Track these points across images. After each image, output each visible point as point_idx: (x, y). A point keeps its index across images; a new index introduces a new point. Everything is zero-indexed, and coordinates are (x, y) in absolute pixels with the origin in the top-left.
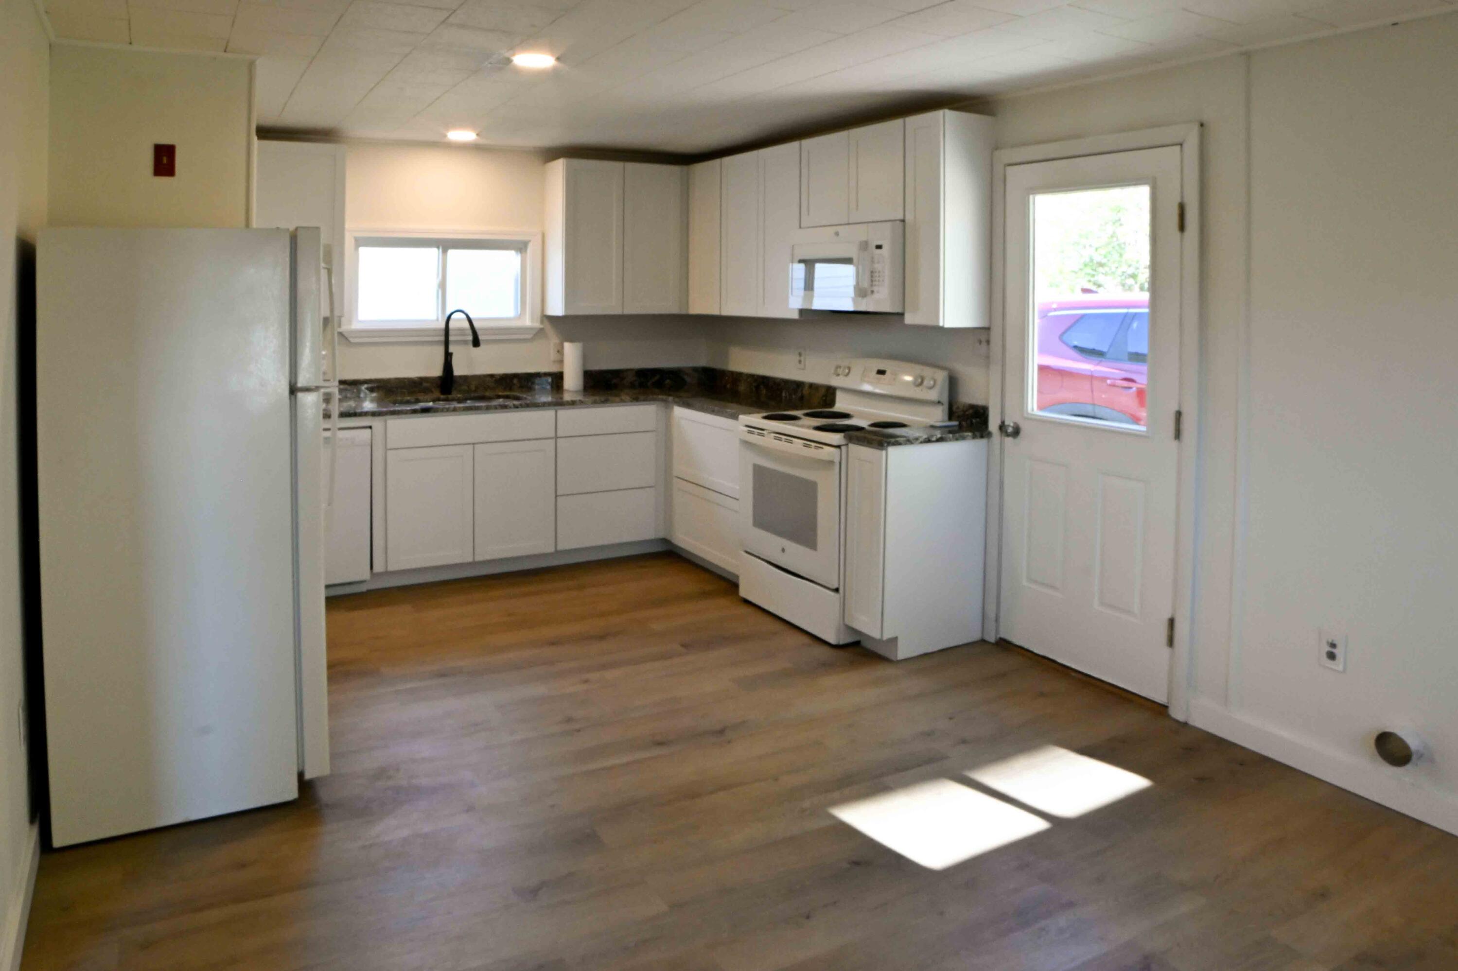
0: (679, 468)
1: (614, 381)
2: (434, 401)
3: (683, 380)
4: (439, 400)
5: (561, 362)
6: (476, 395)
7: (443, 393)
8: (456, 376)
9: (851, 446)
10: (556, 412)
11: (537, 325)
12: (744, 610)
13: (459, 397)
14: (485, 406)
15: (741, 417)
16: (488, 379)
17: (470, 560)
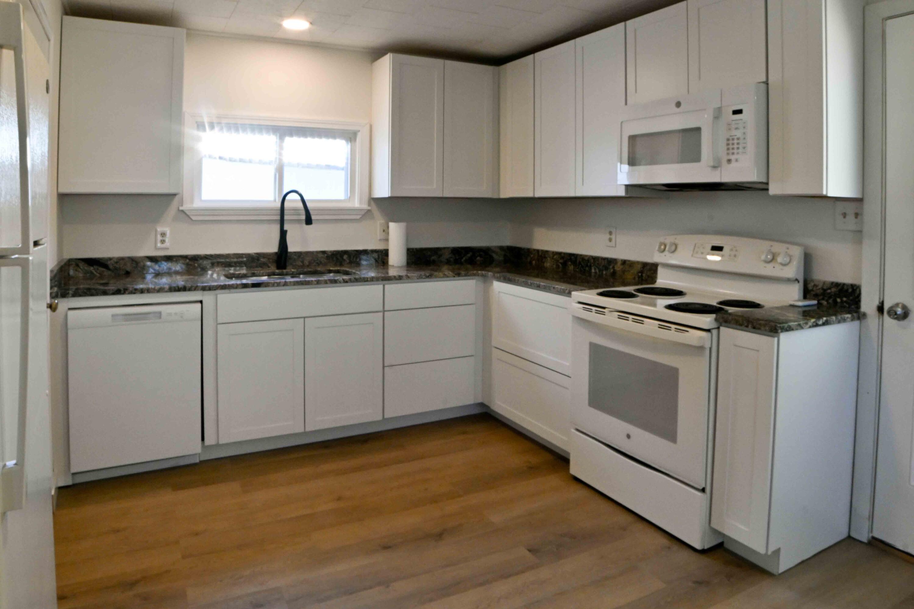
0: (497, 339)
1: (434, 258)
2: (269, 275)
3: (491, 257)
4: (274, 274)
5: (387, 240)
6: (309, 270)
7: (278, 268)
8: (291, 253)
9: (722, 329)
10: (384, 286)
11: (365, 207)
12: (580, 493)
13: (293, 272)
14: (315, 281)
15: (574, 293)
16: (320, 255)
17: (301, 430)
